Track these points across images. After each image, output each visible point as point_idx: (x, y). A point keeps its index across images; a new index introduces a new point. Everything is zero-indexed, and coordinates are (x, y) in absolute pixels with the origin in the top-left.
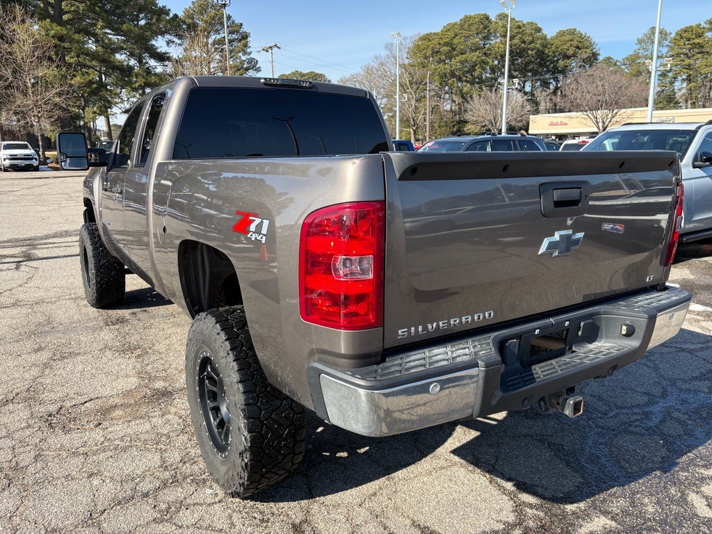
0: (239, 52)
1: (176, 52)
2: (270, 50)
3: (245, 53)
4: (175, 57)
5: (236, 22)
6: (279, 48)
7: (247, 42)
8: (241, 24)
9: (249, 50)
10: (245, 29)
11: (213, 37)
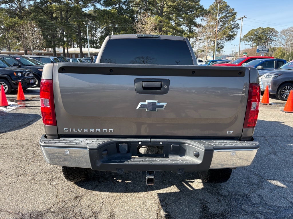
0: (231, 21)
1: (204, 23)
2: (242, 19)
3: (233, 21)
4: (204, 25)
5: (232, 8)
6: (246, 18)
7: (235, 16)
8: (234, 9)
9: (235, 20)
10: (235, 11)
11: (220, 16)
